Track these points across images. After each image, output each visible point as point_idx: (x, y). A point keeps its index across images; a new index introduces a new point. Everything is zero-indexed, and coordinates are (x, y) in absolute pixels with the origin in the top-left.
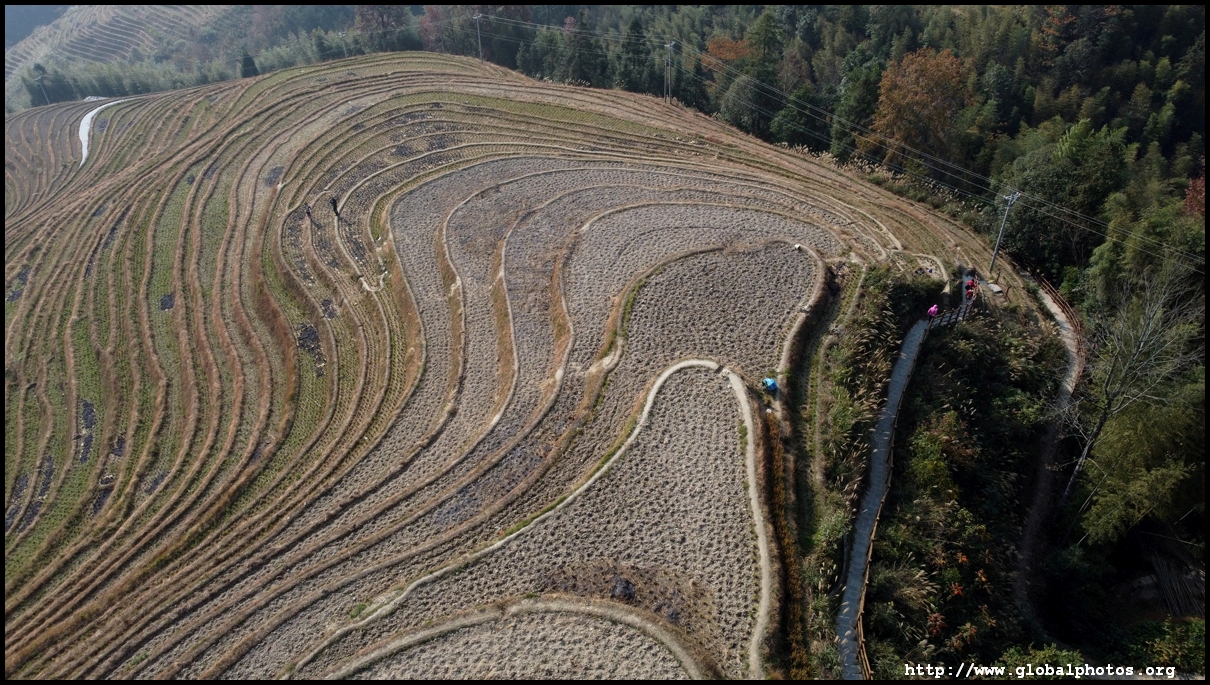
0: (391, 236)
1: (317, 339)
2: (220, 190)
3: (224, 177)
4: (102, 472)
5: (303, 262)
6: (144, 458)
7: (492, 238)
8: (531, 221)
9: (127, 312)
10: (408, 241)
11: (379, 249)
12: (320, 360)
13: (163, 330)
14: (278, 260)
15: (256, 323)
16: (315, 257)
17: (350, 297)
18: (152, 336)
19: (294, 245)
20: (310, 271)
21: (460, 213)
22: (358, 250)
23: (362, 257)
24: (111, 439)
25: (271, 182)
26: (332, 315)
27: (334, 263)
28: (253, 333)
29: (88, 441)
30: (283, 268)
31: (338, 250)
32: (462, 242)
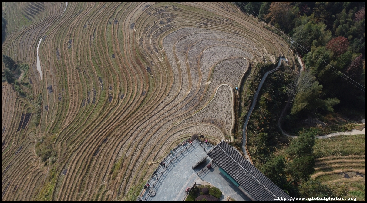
0: (164, 48)
1: (150, 70)
2: (119, 28)
3: (119, 24)
4: (109, 93)
5: (145, 52)
6: (118, 92)
7: (185, 51)
8: (193, 48)
9: (105, 58)
10: (167, 50)
11: (161, 51)
12: (152, 74)
13: (114, 63)
14: (140, 51)
15: (137, 65)
16: (148, 51)
17: (156, 61)
18: (113, 65)
19: (142, 47)
20: (147, 54)
21: (178, 44)
22: (157, 50)
23: (157, 52)
24: (108, 86)
25: (132, 28)
26: (153, 65)
27: (152, 53)
28: (137, 67)
29: (102, 85)
30: (141, 53)
31: (152, 50)
32: (179, 52)
